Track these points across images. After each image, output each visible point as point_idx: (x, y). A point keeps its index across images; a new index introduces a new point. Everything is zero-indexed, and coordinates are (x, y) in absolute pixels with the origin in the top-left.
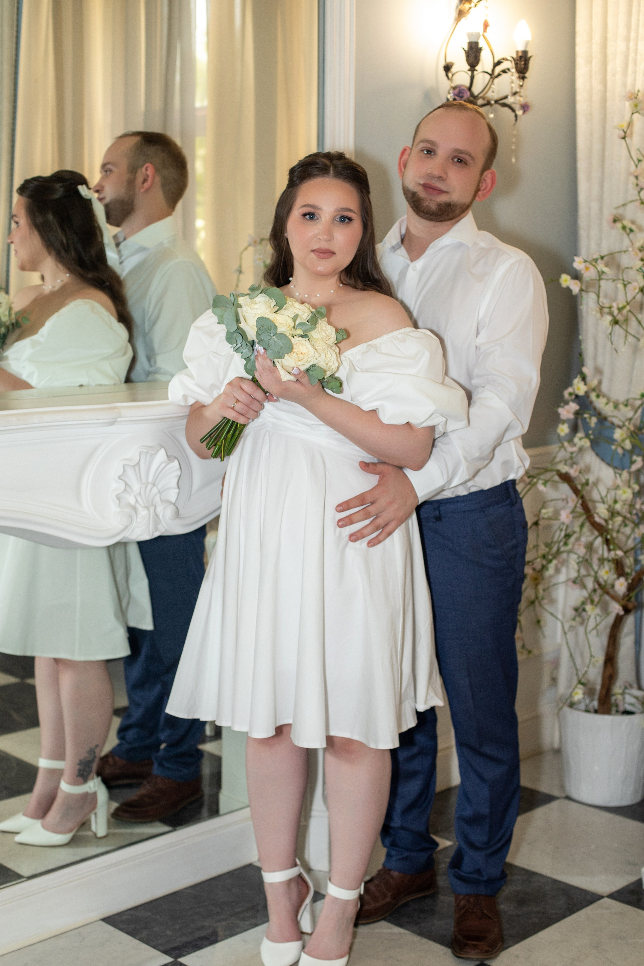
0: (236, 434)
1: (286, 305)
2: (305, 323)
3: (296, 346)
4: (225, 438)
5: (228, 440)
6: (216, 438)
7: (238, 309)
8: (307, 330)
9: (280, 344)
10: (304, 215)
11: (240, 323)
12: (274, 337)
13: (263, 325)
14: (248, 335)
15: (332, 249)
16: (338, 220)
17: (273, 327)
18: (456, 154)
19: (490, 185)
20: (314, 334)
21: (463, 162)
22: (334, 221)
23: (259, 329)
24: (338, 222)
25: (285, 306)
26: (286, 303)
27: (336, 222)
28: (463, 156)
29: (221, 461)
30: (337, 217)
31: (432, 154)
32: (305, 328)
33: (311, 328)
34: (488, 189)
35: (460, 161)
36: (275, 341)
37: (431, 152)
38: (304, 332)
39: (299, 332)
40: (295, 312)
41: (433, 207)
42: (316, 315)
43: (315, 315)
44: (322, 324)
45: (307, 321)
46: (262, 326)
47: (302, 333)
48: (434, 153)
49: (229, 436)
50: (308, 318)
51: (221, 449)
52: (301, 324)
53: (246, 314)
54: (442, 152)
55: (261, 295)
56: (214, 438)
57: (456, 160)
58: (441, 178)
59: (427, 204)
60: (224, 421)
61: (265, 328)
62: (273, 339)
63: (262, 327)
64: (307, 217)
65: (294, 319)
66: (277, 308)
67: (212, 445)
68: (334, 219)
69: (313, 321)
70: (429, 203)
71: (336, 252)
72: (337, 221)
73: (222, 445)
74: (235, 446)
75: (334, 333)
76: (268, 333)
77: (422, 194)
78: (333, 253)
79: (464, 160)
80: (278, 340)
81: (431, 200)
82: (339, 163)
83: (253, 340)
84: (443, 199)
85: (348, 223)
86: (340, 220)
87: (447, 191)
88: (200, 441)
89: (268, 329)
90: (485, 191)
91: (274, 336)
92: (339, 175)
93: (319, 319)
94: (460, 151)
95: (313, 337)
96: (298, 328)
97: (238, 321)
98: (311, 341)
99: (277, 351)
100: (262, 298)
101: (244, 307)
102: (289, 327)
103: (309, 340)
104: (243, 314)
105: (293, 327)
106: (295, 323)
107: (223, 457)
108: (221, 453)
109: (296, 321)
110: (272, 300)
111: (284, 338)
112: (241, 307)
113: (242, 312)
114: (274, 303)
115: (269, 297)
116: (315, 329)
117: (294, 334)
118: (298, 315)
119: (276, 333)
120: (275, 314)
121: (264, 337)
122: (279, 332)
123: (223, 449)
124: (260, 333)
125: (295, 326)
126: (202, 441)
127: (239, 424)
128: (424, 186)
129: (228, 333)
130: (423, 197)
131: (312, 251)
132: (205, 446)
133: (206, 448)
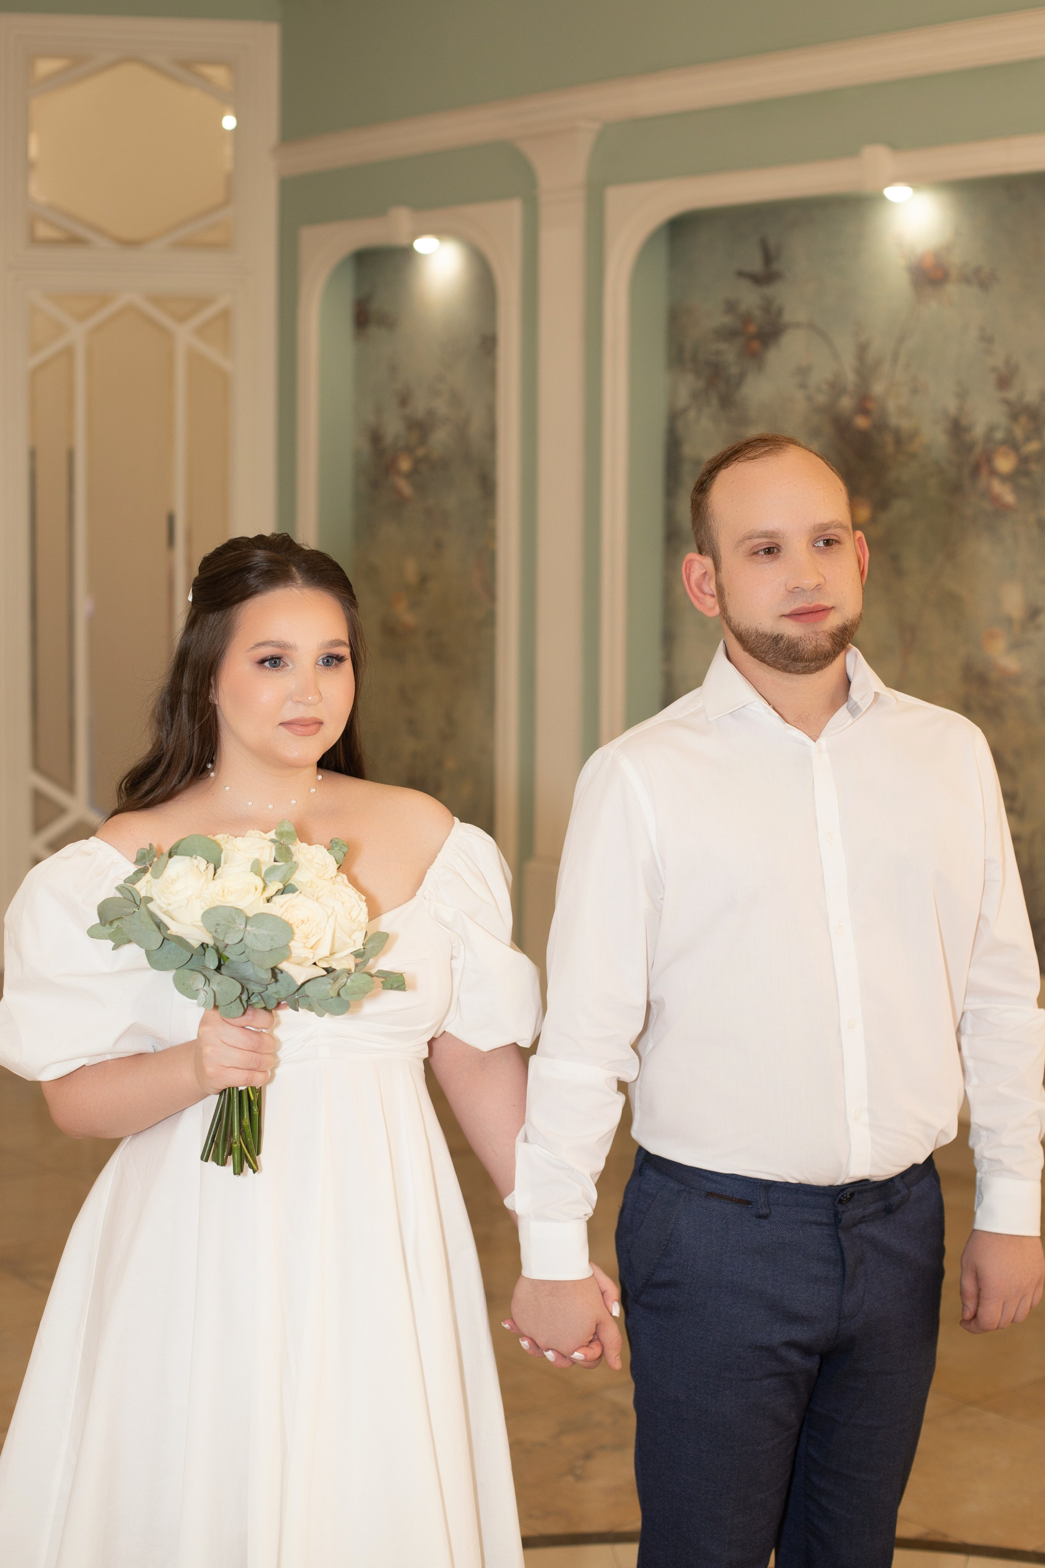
0: (255, 1113)
1: (223, 853)
2: (275, 866)
4: (241, 1130)
5: (249, 1130)
6: (225, 1139)
7: (149, 905)
8: (285, 875)
9: (266, 933)
10: (262, 662)
11: (168, 929)
12: (248, 928)
13: (218, 922)
14: (188, 940)
16: (321, 663)
17: (234, 913)
18: (818, 534)
20: (298, 878)
21: (833, 542)
23: (216, 932)
24: (321, 667)
25: (223, 856)
26: (222, 849)
27: (318, 667)
28: (829, 532)
29: (254, 1172)
30: (320, 659)
31: (775, 551)
32: (279, 874)
33: (291, 868)
35: (827, 542)
36: (254, 934)
37: (771, 549)
38: (281, 882)
39: (275, 886)
40: (248, 859)
41: (826, 643)
42: (282, 842)
43: (280, 843)
44: (301, 850)
45: (275, 861)
46: (218, 925)
47: (281, 886)
48: (778, 549)
49: (245, 1121)
50: (274, 854)
51: (243, 1154)
52: (271, 871)
53: (170, 908)
55: (171, 860)
56: (221, 1141)
57: (820, 544)
58: (818, 587)
60: (222, 1100)
61: (224, 925)
62: (248, 932)
63: (217, 927)
64: (268, 663)
65: (256, 868)
66: (212, 866)
67: (225, 1154)
68: (316, 663)
69: (284, 853)
70: (812, 640)
71: (324, 721)
72: (319, 665)
73: (241, 1145)
75: (328, 854)
76: (233, 928)
77: (792, 630)
78: (321, 724)
79: (834, 538)
80: (258, 928)
81: (815, 632)
83: (200, 943)
84: (832, 622)
85: (336, 665)
86: (323, 663)
87: (834, 605)
88: (202, 1159)
89: (230, 922)
91: (246, 927)
93: (290, 846)
95: (301, 882)
96: (270, 881)
97: (160, 925)
98: (302, 893)
99: (268, 949)
100: (177, 866)
101: (155, 897)
102: (256, 889)
103: (300, 893)
104: (163, 910)
105: (261, 885)
106: (260, 876)
107: (254, 1165)
108: (248, 1161)
109: (260, 870)
110: (196, 858)
111: (261, 918)
112: (151, 899)
113: (161, 908)
114: (203, 863)
115: (188, 858)
116: (295, 867)
117: (272, 897)
118: (257, 859)
119: (247, 919)
120: (218, 881)
121: (231, 939)
122: (250, 915)
123: (246, 1152)
124: (221, 938)
125: (263, 880)
126: (205, 1157)
127: (250, 1088)
128: (795, 615)
129: (148, 954)
130: (799, 636)
131: (281, 724)
132: (214, 1164)
133: (219, 1166)
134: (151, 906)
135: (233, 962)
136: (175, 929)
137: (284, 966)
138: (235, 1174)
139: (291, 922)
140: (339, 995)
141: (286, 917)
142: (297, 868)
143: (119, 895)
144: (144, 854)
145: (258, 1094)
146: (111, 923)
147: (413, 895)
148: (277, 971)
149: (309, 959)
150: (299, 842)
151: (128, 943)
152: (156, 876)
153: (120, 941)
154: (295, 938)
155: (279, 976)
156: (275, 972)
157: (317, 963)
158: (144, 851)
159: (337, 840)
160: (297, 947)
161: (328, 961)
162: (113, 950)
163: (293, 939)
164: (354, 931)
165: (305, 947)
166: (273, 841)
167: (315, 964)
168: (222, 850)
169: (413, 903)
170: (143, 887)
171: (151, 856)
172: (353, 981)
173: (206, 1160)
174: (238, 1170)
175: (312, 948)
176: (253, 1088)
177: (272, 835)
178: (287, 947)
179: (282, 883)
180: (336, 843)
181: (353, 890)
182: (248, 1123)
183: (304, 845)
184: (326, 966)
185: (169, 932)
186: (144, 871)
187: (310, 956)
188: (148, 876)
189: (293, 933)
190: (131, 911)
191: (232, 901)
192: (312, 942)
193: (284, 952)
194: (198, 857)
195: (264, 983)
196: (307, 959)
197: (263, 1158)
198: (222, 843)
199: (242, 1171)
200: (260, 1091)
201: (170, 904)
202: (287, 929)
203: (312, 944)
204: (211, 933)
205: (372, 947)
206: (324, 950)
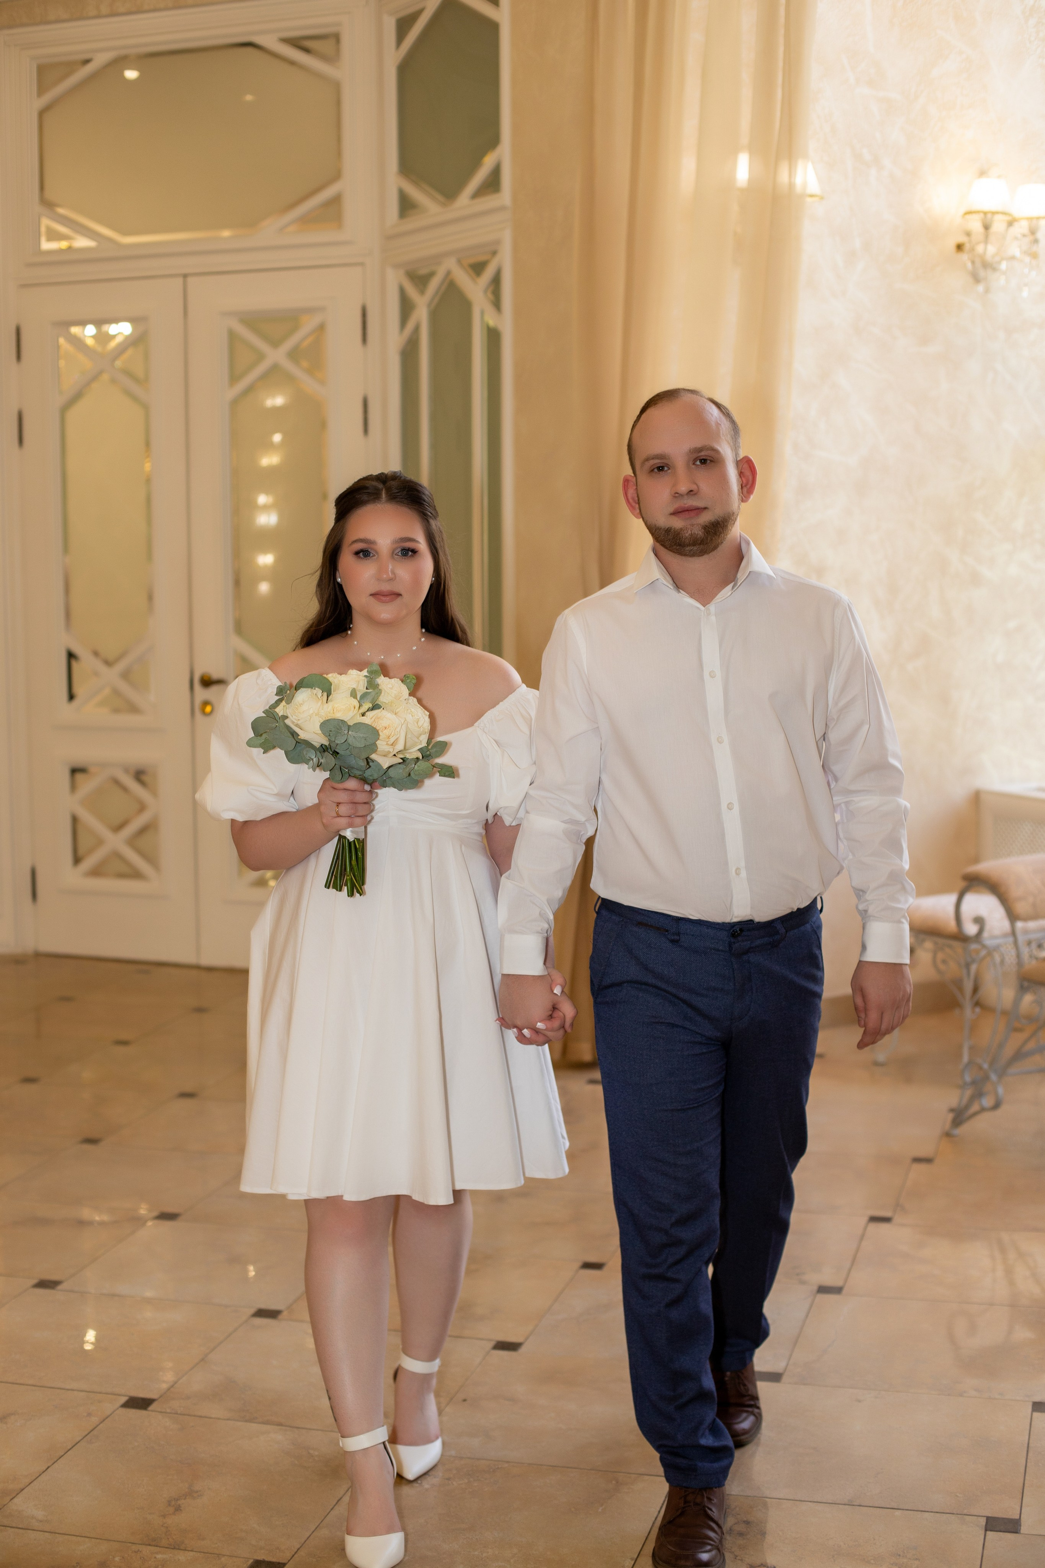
2: (367, 692)
3: (376, 724)
4: (351, 868)
5: (355, 868)
6: (341, 874)
7: (286, 721)
8: (373, 698)
9: (362, 735)
10: (357, 553)
11: (299, 735)
12: (350, 733)
14: (312, 743)
15: (397, 589)
16: (400, 554)
17: (341, 723)
18: (695, 455)
19: (751, 478)
20: (383, 699)
21: (708, 461)
22: (394, 555)
23: (329, 736)
24: (399, 557)
25: (332, 688)
27: (397, 557)
28: (703, 454)
29: (361, 896)
30: (397, 551)
31: (666, 468)
32: (370, 698)
34: (750, 483)
35: (704, 461)
36: (354, 737)
37: (663, 467)
39: (367, 705)
40: (349, 688)
41: (699, 532)
42: (372, 677)
43: (370, 677)
44: (384, 682)
45: (367, 689)
46: (331, 731)
47: (371, 705)
48: (668, 467)
49: (354, 862)
50: (366, 685)
51: (353, 884)
52: (364, 696)
53: (299, 722)
54: (680, 462)
55: (298, 692)
56: (339, 875)
57: (698, 463)
58: (692, 493)
59: (690, 532)
61: (335, 731)
62: (350, 735)
63: (330, 733)
64: (361, 554)
65: (353, 694)
66: (325, 694)
68: (393, 554)
69: (372, 684)
70: (691, 531)
71: (402, 592)
72: (398, 555)
73: (352, 878)
74: (364, 870)
75: (403, 684)
76: (341, 733)
77: (677, 523)
78: (399, 595)
79: (709, 458)
80: (356, 733)
81: (693, 525)
82: (394, 483)
83: (320, 745)
84: (706, 518)
85: (412, 556)
86: (401, 554)
87: (706, 506)
89: (338, 729)
90: (748, 486)
91: (348, 732)
92: (393, 498)
93: (376, 679)
94: (700, 450)
95: (384, 702)
96: (363, 703)
97: (294, 734)
98: (385, 709)
99: (363, 746)
100: (303, 696)
101: (289, 715)
102: (355, 708)
103: (383, 709)
104: (295, 724)
105: (357, 705)
106: (357, 699)
107: (360, 891)
108: (356, 888)
109: (356, 695)
110: (315, 689)
111: (359, 726)
112: (287, 717)
113: (293, 722)
114: (318, 691)
115: (310, 689)
116: (379, 692)
117: (365, 713)
118: (354, 688)
119: (349, 727)
120: (330, 703)
121: (340, 740)
122: (351, 723)
123: (355, 881)
124: (333, 739)
125: (359, 702)
126: (327, 886)
127: (356, 840)
128: (676, 513)
129: (286, 753)
130: (681, 527)
131: (371, 595)
132: (334, 890)
133: (338, 892)
134: (287, 721)
135: (342, 756)
136: (303, 735)
137: (373, 756)
138: (348, 896)
139: (378, 728)
140: (409, 775)
141: (374, 725)
142: (381, 693)
143: (264, 715)
144: (282, 689)
145: (362, 844)
146: (261, 735)
147: (471, 724)
148: (369, 760)
149: (390, 752)
150: (383, 677)
151: (273, 749)
152: (288, 702)
153: (267, 747)
154: (380, 739)
155: (371, 764)
156: (368, 760)
157: (396, 754)
158: (281, 687)
159: (408, 675)
160: (382, 745)
161: (403, 754)
162: (263, 753)
163: (379, 739)
164: (421, 735)
165: (387, 744)
166: (366, 676)
167: (395, 755)
168: (331, 684)
169: (470, 730)
170: (280, 710)
171: (286, 690)
172: (419, 767)
173: (328, 888)
174: (351, 894)
175: (392, 745)
176: (358, 840)
177: (365, 672)
178: (375, 745)
179: (372, 703)
180: (408, 677)
181: (420, 708)
182: (356, 863)
183: (387, 678)
184: (402, 757)
185: (299, 737)
186: (280, 701)
187: (391, 750)
188: (284, 703)
189: (379, 735)
190: (274, 726)
191: (339, 715)
192: (392, 740)
193: (373, 748)
194: (316, 689)
195: (362, 769)
196: (389, 752)
197: (367, 887)
198: (330, 679)
199: (353, 895)
200: (363, 842)
201: (299, 720)
202: (374, 733)
203: (392, 743)
204: (327, 736)
205: (436, 751)
206: (400, 746)
